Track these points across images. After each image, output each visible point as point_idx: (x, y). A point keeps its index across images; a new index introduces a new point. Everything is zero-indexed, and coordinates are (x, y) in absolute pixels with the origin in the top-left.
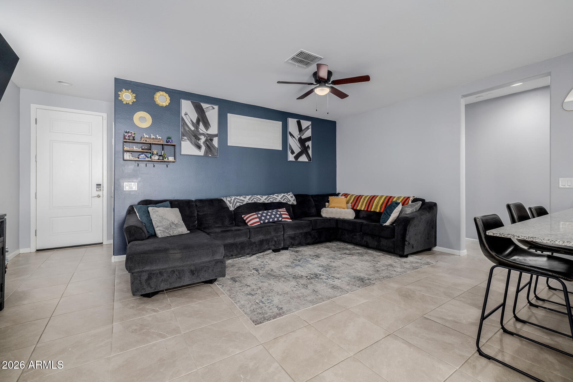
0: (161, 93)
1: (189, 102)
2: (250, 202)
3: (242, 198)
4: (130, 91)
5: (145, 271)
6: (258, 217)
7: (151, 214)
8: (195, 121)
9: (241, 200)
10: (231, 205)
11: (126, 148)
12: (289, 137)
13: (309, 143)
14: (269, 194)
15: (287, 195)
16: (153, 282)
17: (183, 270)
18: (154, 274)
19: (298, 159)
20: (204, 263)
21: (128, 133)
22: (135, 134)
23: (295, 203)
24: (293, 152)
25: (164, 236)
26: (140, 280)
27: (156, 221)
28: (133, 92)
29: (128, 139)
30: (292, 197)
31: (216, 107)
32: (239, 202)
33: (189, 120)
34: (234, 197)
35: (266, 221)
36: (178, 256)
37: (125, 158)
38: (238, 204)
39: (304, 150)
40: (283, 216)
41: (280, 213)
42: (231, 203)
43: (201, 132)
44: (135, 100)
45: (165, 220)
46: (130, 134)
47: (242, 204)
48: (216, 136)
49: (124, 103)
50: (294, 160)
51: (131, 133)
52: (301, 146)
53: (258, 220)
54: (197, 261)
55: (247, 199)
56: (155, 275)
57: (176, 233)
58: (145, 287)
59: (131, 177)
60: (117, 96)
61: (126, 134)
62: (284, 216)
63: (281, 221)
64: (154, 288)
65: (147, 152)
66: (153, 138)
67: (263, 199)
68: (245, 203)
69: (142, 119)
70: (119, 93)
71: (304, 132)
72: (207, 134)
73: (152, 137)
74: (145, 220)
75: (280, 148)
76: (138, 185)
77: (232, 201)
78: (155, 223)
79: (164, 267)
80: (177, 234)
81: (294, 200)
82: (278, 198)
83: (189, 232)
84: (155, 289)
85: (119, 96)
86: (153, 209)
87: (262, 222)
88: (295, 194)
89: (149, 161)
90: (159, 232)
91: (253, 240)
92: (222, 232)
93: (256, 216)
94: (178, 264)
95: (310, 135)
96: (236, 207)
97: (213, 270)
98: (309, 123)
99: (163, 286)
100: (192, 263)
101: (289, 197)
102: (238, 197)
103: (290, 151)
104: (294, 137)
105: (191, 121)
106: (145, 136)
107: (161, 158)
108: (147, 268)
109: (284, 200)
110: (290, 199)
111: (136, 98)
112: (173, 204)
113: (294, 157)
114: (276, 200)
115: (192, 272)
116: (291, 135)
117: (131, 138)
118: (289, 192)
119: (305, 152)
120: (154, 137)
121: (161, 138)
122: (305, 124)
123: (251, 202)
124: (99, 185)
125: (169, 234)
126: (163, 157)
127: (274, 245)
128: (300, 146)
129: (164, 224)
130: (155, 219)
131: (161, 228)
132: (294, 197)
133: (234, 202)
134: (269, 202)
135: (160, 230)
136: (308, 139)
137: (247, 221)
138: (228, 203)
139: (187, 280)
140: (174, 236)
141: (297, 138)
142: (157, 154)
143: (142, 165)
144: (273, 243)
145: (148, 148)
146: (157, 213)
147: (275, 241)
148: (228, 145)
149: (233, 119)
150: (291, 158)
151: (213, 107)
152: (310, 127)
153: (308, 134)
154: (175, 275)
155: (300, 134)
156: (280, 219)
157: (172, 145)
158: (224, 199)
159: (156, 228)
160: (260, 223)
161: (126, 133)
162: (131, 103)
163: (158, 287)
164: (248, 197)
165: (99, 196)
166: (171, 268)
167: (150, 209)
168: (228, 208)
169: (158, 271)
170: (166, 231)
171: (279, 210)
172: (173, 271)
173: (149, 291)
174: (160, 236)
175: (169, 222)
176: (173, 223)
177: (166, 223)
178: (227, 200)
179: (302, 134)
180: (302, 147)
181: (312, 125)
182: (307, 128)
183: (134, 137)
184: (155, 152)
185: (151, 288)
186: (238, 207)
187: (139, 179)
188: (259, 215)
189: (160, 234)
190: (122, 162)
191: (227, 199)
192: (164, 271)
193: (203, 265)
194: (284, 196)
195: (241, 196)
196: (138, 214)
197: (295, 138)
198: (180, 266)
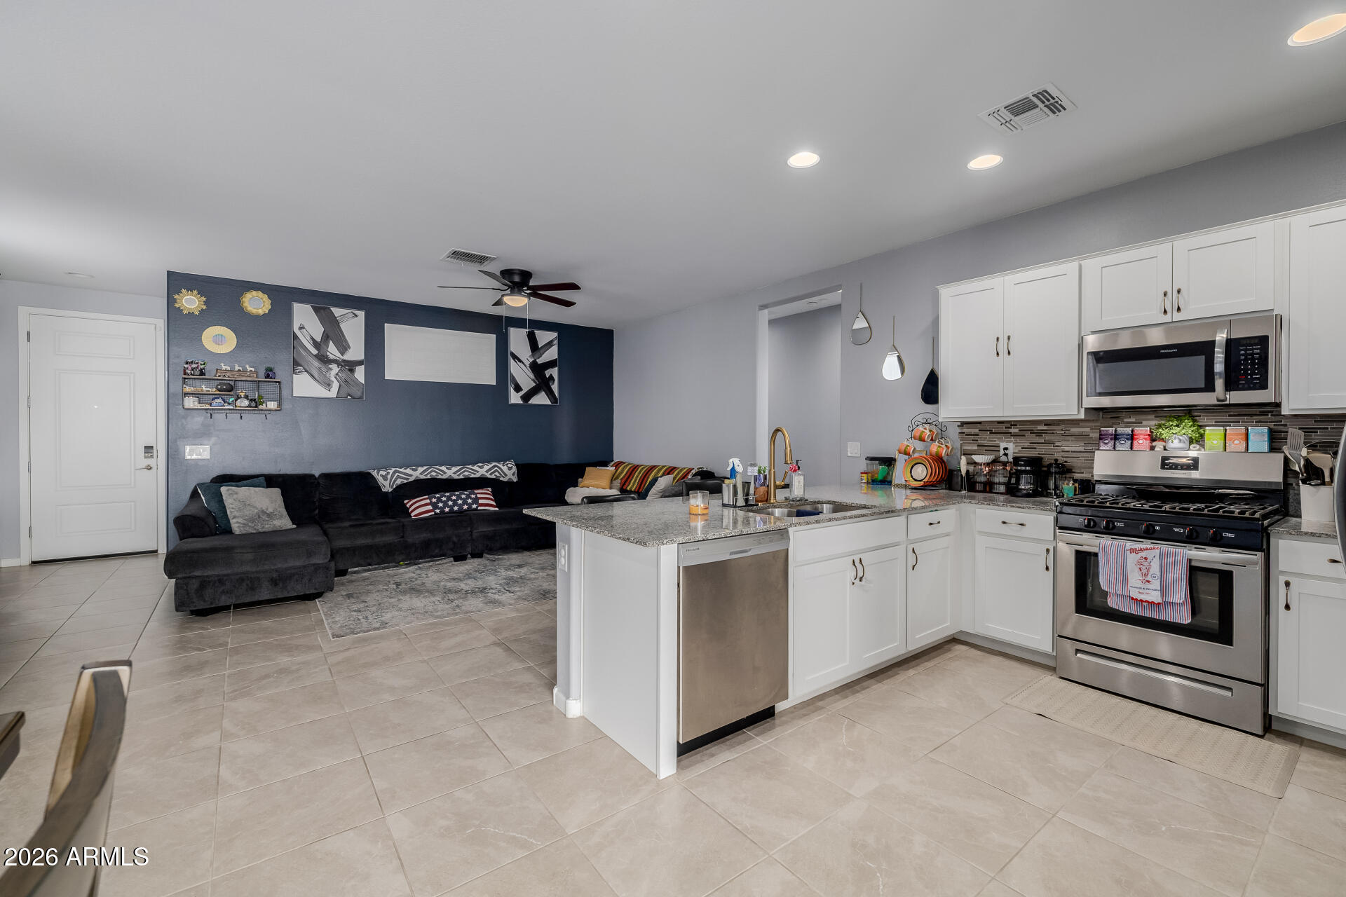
0: (254, 293)
1: (308, 307)
2: (422, 477)
3: (408, 471)
4: (195, 292)
5: (196, 577)
6: (431, 503)
7: (224, 498)
8: (319, 339)
9: (405, 474)
10: (387, 483)
11: (188, 389)
12: (512, 362)
13: (554, 372)
14: (464, 464)
15: (501, 466)
16: (208, 593)
17: (258, 579)
18: (209, 582)
19: (529, 400)
20: (294, 568)
21: (192, 363)
22: (204, 364)
23: (515, 479)
24: (518, 388)
25: (244, 532)
26: (187, 590)
27: (233, 508)
28: (201, 293)
29: (191, 374)
30: (510, 469)
31: (361, 314)
32: (403, 478)
33: (308, 338)
34: (394, 469)
35: (447, 510)
36: (250, 556)
37: (186, 407)
38: (399, 482)
39: (543, 383)
40: (481, 501)
41: (476, 496)
42: (386, 480)
43: (331, 357)
44: (205, 307)
45: (248, 508)
46: (194, 366)
47: (406, 481)
48: (360, 363)
49: (185, 312)
50: (521, 402)
51: (197, 363)
52: (535, 376)
53: (430, 507)
54: (280, 565)
55: (418, 473)
56: (211, 584)
57: (268, 527)
58: (194, 600)
59: (200, 436)
60: (171, 301)
61: (186, 366)
62: (485, 500)
63: (476, 509)
64: (209, 603)
65: (224, 395)
66: (239, 370)
67: (451, 472)
68: (411, 479)
69: (219, 340)
70: (176, 296)
71: (541, 351)
72: (344, 361)
73: (237, 368)
74: (214, 507)
75: (492, 381)
76: (211, 449)
77: (389, 477)
78: (231, 512)
79: (225, 572)
80: (270, 530)
81: (513, 474)
82: (481, 470)
83: (295, 526)
84: (212, 603)
85: (175, 301)
86: (228, 490)
87: (438, 511)
88: (520, 463)
89: (229, 410)
90: (237, 525)
91: (410, 540)
92: (351, 526)
93: (428, 501)
94: (247, 568)
95: (556, 356)
96: (394, 487)
97: (310, 580)
98: (553, 335)
99: (224, 600)
100: (273, 568)
101: (505, 469)
102: (402, 470)
103: (513, 386)
104: (520, 361)
105: (312, 338)
106: (224, 368)
107: (253, 404)
108: (197, 573)
109: (491, 474)
110: (507, 471)
111: (206, 303)
112: (270, 481)
113: (521, 397)
114: (475, 474)
115: (274, 582)
116: (515, 357)
117: (197, 372)
118: (509, 460)
119: (544, 388)
120: (241, 368)
121: (253, 370)
122: (544, 337)
123: (425, 477)
124: (148, 449)
125: (255, 529)
126: (256, 403)
127: (452, 550)
128: (532, 376)
129: (248, 513)
130: (231, 506)
131: (240, 520)
132: (514, 469)
133: (392, 477)
134: (461, 477)
135: (237, 522)
136: (551, 364)
137: (410, 510)
138: (380, 480)
139: (265, 594)
140: (264, 532)
141: (527, 363)
142: (246, 397)
143: (219, 417)
144: (451, 545)
145: (228, 388)
146: (235, 496)
147: (454, 543)
148: (386, 378)
149: (394, 334)
150: (515, 398)
151: (354, 314)
152: (556, 342)
153: (552, 354)
154: (244, 584)
155: (533, 355)
156: (474, 506)
157: (277, 382)
158: (374, 473)
159: (233, 519)
160: (433, 513)
161: (187, 363)
162: (197, 313)
163: (217, 601)
164: (421, 469)
165: (149, 468)
166: (237, 574)
167: (223, 489)
168: (378, 488)
169: (216, 578)
170: (250, 524)
171: (476, 491)
172: (242, 580)
173: (201, 605)
174: (237, 533)
175: (256, 511)
176: (264, 512)
177: (249, 512)
178: (378, 476)
179: (537, 354)
180: (537, 379)
181: (560, 338)
182: (550, 344)
183: (201, 370)
184: (243, 395)
185: (205, 601)
186: (399, 487)
187: (213, 439)
188: (434, 500)
189: (236, 527)
190: (182, 412)
191: (378, 473)
192: (225, 578)
193: (293, 571)
194: (495, 466)
195: (407, 467)
196: (203, 498)
197: (523, 363)
198: (253, 573)
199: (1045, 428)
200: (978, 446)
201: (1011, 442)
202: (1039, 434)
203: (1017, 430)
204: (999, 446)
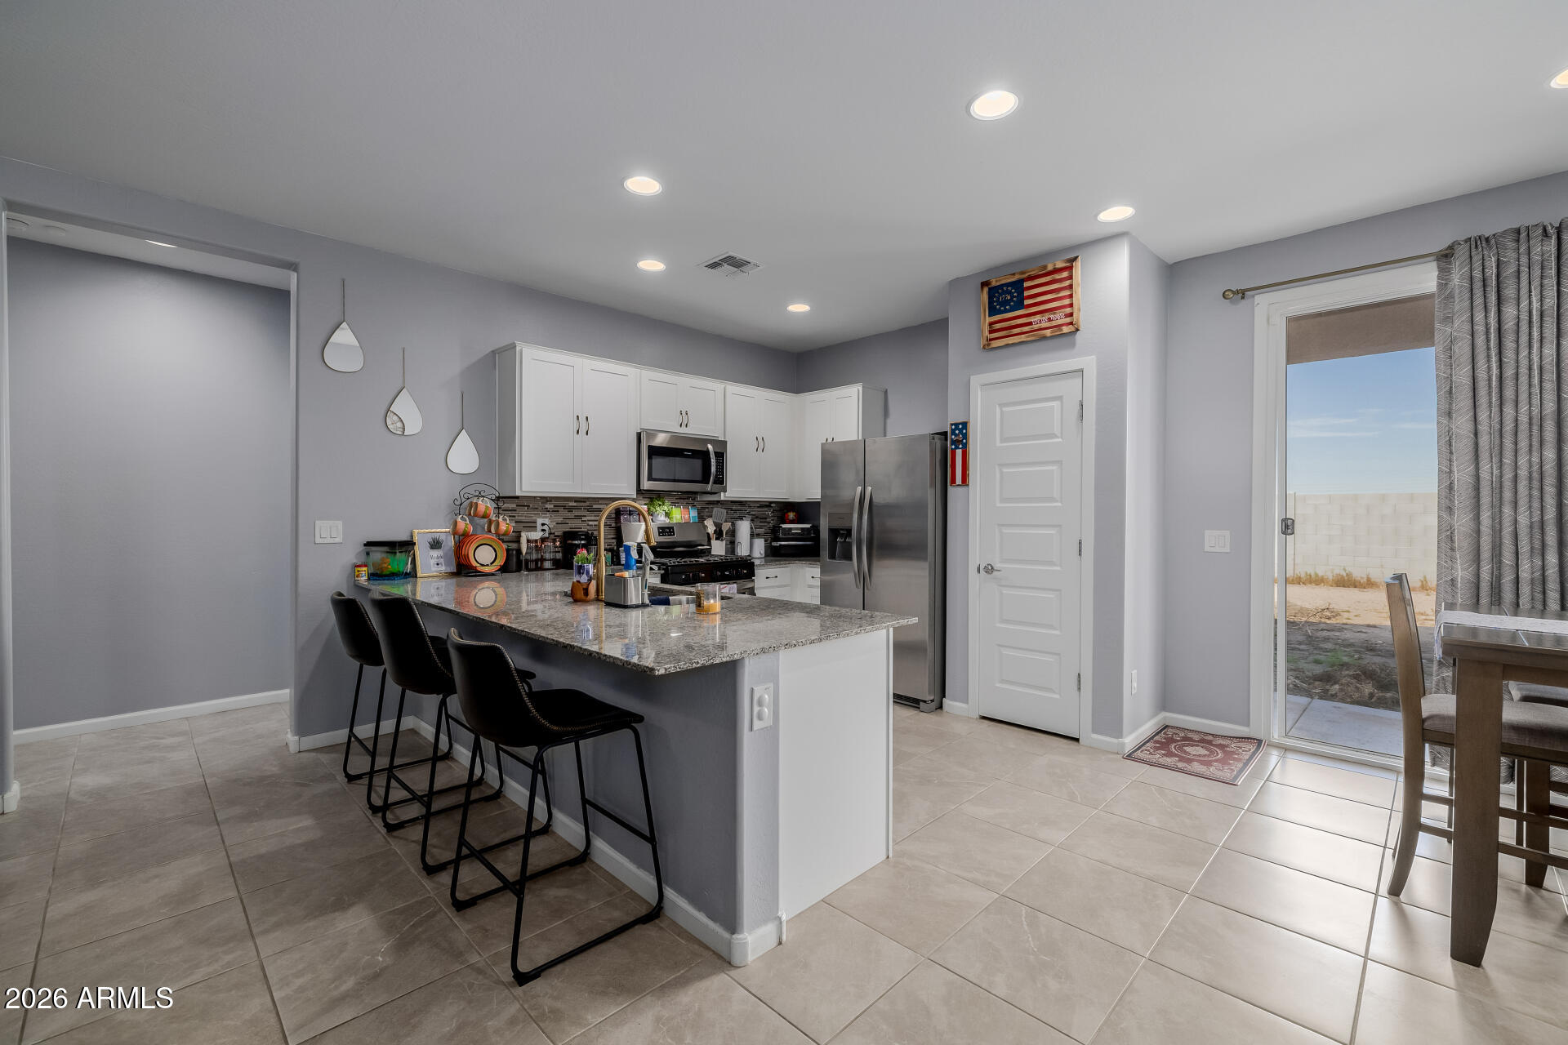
199: (575, 504)
200: (516, 522)
201: (546, 518)
202: (570, 509)
203: (552, 506)
204: (536, 522)
